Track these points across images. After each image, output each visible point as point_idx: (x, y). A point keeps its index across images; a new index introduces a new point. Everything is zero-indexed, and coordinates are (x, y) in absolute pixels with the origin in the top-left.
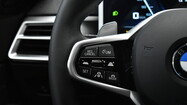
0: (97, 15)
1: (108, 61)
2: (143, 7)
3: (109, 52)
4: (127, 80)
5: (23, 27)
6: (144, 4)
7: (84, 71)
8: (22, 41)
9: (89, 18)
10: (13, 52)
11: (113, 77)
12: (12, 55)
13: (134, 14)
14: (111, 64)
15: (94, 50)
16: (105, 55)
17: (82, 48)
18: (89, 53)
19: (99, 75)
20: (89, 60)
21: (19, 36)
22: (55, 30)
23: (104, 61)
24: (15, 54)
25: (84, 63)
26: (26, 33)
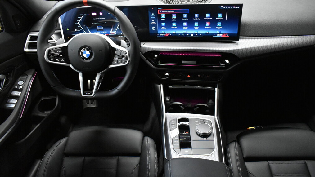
0: (60, 30)
1: (60, 54)
2: (78, 26)
3: (60, 51)
4: (67, 61)
5: (29, 37)
6: (79, 25)
7: (52, 59)
8: (29, 43)
9: (56, 31)
10: (26, 48)
11: (63, 60)
12: (26, 50)
13: (75, 29)
14: (61, 56)
15: (54, 51)
16: (58, 52)
17: (49, 51)
18: (52, 52)
19: (57, 60)
20: (53, 55)
21: (28, 41)
22: (39, 38)
23: (59, 55)
24: (28, 49)
25: (51, 56)
26: (31, 40)
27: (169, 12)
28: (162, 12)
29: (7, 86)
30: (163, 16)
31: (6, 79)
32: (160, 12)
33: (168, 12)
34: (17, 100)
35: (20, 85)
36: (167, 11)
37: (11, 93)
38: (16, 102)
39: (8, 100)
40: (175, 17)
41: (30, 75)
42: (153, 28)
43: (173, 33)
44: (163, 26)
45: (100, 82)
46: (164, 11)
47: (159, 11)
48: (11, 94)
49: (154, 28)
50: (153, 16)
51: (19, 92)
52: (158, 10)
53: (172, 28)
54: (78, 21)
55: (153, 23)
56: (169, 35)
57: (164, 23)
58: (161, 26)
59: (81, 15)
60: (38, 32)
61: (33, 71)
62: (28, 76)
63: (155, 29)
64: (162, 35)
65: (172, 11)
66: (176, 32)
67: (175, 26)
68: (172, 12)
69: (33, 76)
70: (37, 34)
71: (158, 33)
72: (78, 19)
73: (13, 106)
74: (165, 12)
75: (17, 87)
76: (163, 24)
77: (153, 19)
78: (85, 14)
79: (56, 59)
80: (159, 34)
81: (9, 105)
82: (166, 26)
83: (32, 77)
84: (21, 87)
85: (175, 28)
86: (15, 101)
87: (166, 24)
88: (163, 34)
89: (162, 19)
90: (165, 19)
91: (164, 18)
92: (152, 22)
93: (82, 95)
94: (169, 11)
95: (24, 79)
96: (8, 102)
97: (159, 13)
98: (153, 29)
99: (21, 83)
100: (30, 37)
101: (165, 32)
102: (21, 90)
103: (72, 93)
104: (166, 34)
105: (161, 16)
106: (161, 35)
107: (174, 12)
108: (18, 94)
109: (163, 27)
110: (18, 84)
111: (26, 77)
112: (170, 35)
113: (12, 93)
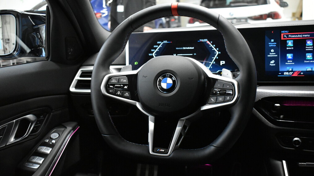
1: (125, 85)
3: (125, 81)
5: (79, 73)
7: (111, 91)
8: (79, 81)
10: (72, 87)
11: (127, 94)
12: (72, 89)
14: (126, 87)
15: (116, 79)
16: (123, 82)
17: (110, 78)
18: (114, 81)
19: (119, 93)
20: (113, 85)
21: (77, 77)
23: (122, 86)
24: (74, 88)
25: (111, 86)
26: (81, 76)
27: (301, 36)
28: (288, 37)
29: (34, 135)
30: (290, 43)
31: (35, 125)
32: (284, 37)
33: (299, 36)
34: (43, 159)
35: (53, 139)
36: (297, 35)
37: (38, 147)
38: (41, 162)
39: (30, 157)
40: (312, 45)
41: (70, 127)
42: (271, 62)
43: (307, 71)
44: (290, 60)
45: (183, 134)
46: (291, 35)
47: (284, 35)
48: (37, 150)
49: (273, 62)
50: (272, 43)
51: (49, 148)
52: (282, 34)
53: (305, 61)
54: (154, 52)
55: (272, 54)
56: (300, 74)
57: (292, 54)
58: (285, 59)
59: (158, 43)
60: (93, 66)
61: (74, 124)
62: (66, 128)
63: (274, 65)
64: (287, 73)
65: (305, 34)
66: (312, 69)
67: (312, 59)
68: (306, 36)
69: (74, 129)
70: (91, 68)
71: (280, 70)
72: (153, 49)
73: (36, 167)
74: (293, 36)
75: (47, 141)
76: (289, 56)
77: (272, 48)
78: (165, 42)
79: (116, 91)
80: (283, 72)
81: (31, 164)
82: (293, 60)
83: (72, 131)
84: (54, 141)
85: (311, 61)
86: (41, 160)
87: (294, 57)
88: (289, 72)
89: (287, 48)
90: (292, 48)
91: (292, 46)
92: (270, 54)
93: (151, 152)
94: (300, 34)
95: (61, 131)
96: (30, 160)
97: (282, 39)
98: (272, 65)
99: (54, 135)
100: (81, 72)
101: (292, 69)
102: (52, 146)
103: (133, 148)
104: (294, 72)
105: (286, 43)
106: (285, 73)
107: (309, 36)
108: (47, 150)
109: (288, 61)
110: (50, 136)
111: (63, 129)
112: (302, 73)
113: (39, 149)
